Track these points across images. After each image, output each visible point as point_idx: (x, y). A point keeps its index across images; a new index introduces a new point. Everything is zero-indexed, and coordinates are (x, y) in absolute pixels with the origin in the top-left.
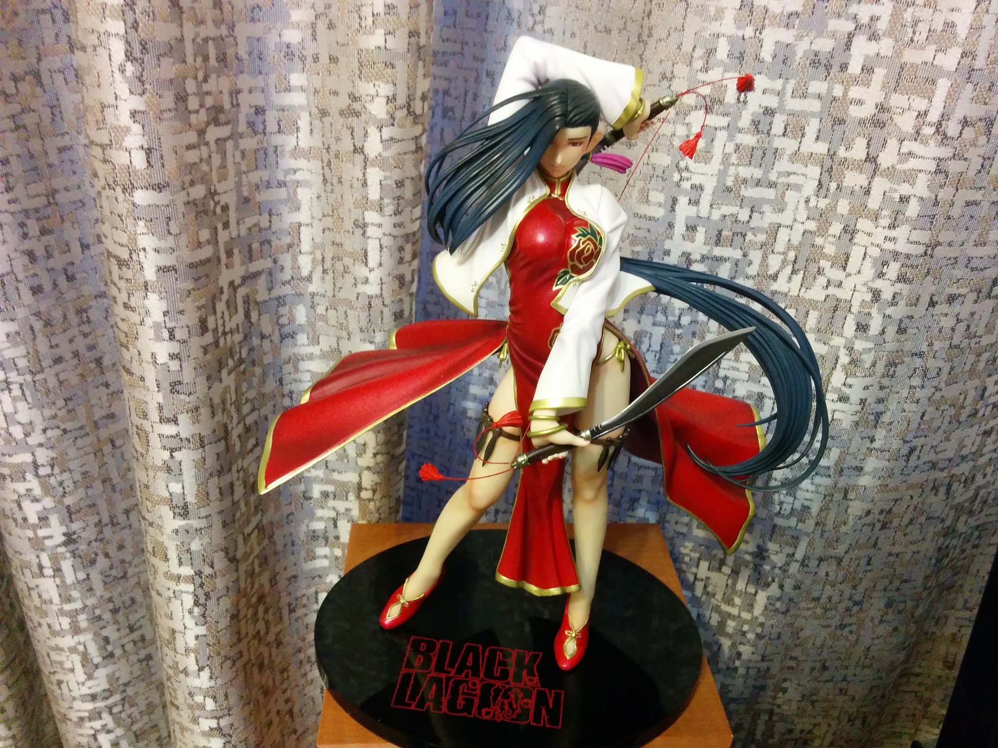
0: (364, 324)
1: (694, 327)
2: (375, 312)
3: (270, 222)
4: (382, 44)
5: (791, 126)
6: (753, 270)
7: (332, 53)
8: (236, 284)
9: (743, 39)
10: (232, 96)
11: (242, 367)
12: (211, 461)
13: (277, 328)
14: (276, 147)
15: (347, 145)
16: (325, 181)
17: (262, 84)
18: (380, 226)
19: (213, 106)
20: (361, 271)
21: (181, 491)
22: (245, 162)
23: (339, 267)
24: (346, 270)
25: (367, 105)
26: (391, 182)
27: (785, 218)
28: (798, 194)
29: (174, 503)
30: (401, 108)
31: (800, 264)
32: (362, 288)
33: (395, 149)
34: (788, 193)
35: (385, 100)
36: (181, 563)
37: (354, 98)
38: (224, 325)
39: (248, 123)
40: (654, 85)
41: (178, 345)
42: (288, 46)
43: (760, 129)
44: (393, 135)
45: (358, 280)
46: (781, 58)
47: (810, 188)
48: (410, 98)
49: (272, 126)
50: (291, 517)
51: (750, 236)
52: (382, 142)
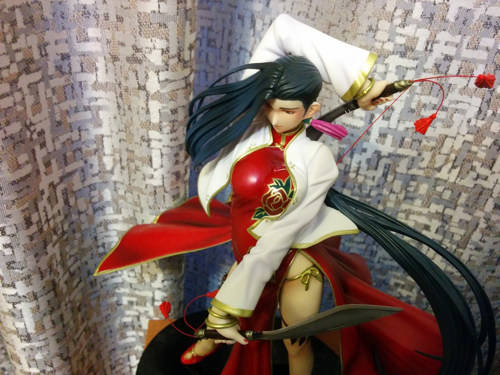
0: (151, 203)
1: (379, 198)
2: (159, 196)
3: (80, 135)
4: (156, 9)
5: (464, 69)
6: (424, 164)
7: (118, 14)
8: (55, 183)
9: (435, 4)
10: (40, 49)
11: (65, 237)
12: (44, 306)
13: (90, 206)
14: (81, 83)
15: (132, 83)
16: (119, 107)
17: (66, 37)
18: (160, 140)
19: (24, 60)
20: (148, 170)
21: (24, 327)
22: (56, 95)
23: (132, 165)
24: (137, 169)
25: (147, 55)
26: (168, 111)
27: (451, 132)
28: (462, 116)
29: (20, 334)
30: (173, 57)
31: (458, 163)
32: (149, 181)
33: (170, 87)
34: (456, 115)
35: (160, 52)
36: (30, 366)
37: (137, 50)
38: (47, 215)
39: (57, 67)
40: (362, 34)
41: (9, 238)
42: (85, 7)
43: (440, 70)
44: (167, 77)
45: (146, 176)
46: (462, 19)
47: (472, 112)
48: (180, 50)
49: (76, 68)
50: (108, 317)
51: (424, 142)
52: (159, 82)
